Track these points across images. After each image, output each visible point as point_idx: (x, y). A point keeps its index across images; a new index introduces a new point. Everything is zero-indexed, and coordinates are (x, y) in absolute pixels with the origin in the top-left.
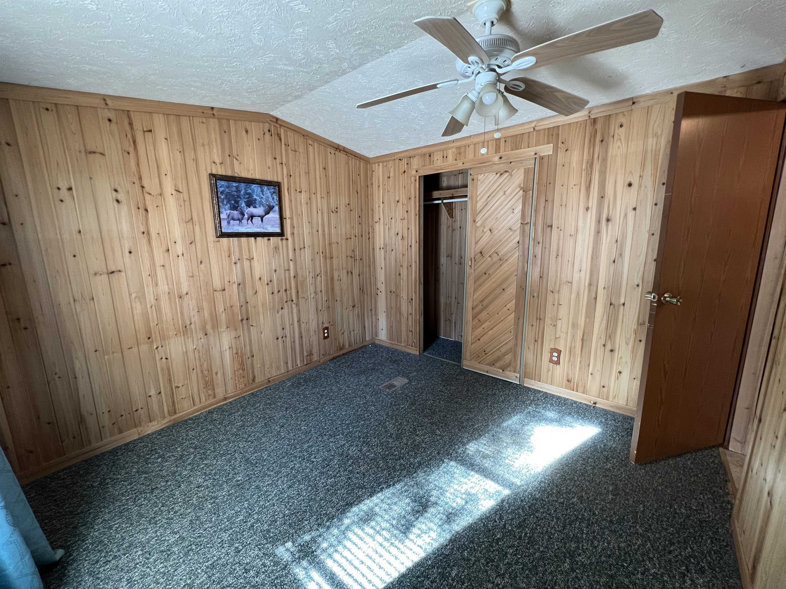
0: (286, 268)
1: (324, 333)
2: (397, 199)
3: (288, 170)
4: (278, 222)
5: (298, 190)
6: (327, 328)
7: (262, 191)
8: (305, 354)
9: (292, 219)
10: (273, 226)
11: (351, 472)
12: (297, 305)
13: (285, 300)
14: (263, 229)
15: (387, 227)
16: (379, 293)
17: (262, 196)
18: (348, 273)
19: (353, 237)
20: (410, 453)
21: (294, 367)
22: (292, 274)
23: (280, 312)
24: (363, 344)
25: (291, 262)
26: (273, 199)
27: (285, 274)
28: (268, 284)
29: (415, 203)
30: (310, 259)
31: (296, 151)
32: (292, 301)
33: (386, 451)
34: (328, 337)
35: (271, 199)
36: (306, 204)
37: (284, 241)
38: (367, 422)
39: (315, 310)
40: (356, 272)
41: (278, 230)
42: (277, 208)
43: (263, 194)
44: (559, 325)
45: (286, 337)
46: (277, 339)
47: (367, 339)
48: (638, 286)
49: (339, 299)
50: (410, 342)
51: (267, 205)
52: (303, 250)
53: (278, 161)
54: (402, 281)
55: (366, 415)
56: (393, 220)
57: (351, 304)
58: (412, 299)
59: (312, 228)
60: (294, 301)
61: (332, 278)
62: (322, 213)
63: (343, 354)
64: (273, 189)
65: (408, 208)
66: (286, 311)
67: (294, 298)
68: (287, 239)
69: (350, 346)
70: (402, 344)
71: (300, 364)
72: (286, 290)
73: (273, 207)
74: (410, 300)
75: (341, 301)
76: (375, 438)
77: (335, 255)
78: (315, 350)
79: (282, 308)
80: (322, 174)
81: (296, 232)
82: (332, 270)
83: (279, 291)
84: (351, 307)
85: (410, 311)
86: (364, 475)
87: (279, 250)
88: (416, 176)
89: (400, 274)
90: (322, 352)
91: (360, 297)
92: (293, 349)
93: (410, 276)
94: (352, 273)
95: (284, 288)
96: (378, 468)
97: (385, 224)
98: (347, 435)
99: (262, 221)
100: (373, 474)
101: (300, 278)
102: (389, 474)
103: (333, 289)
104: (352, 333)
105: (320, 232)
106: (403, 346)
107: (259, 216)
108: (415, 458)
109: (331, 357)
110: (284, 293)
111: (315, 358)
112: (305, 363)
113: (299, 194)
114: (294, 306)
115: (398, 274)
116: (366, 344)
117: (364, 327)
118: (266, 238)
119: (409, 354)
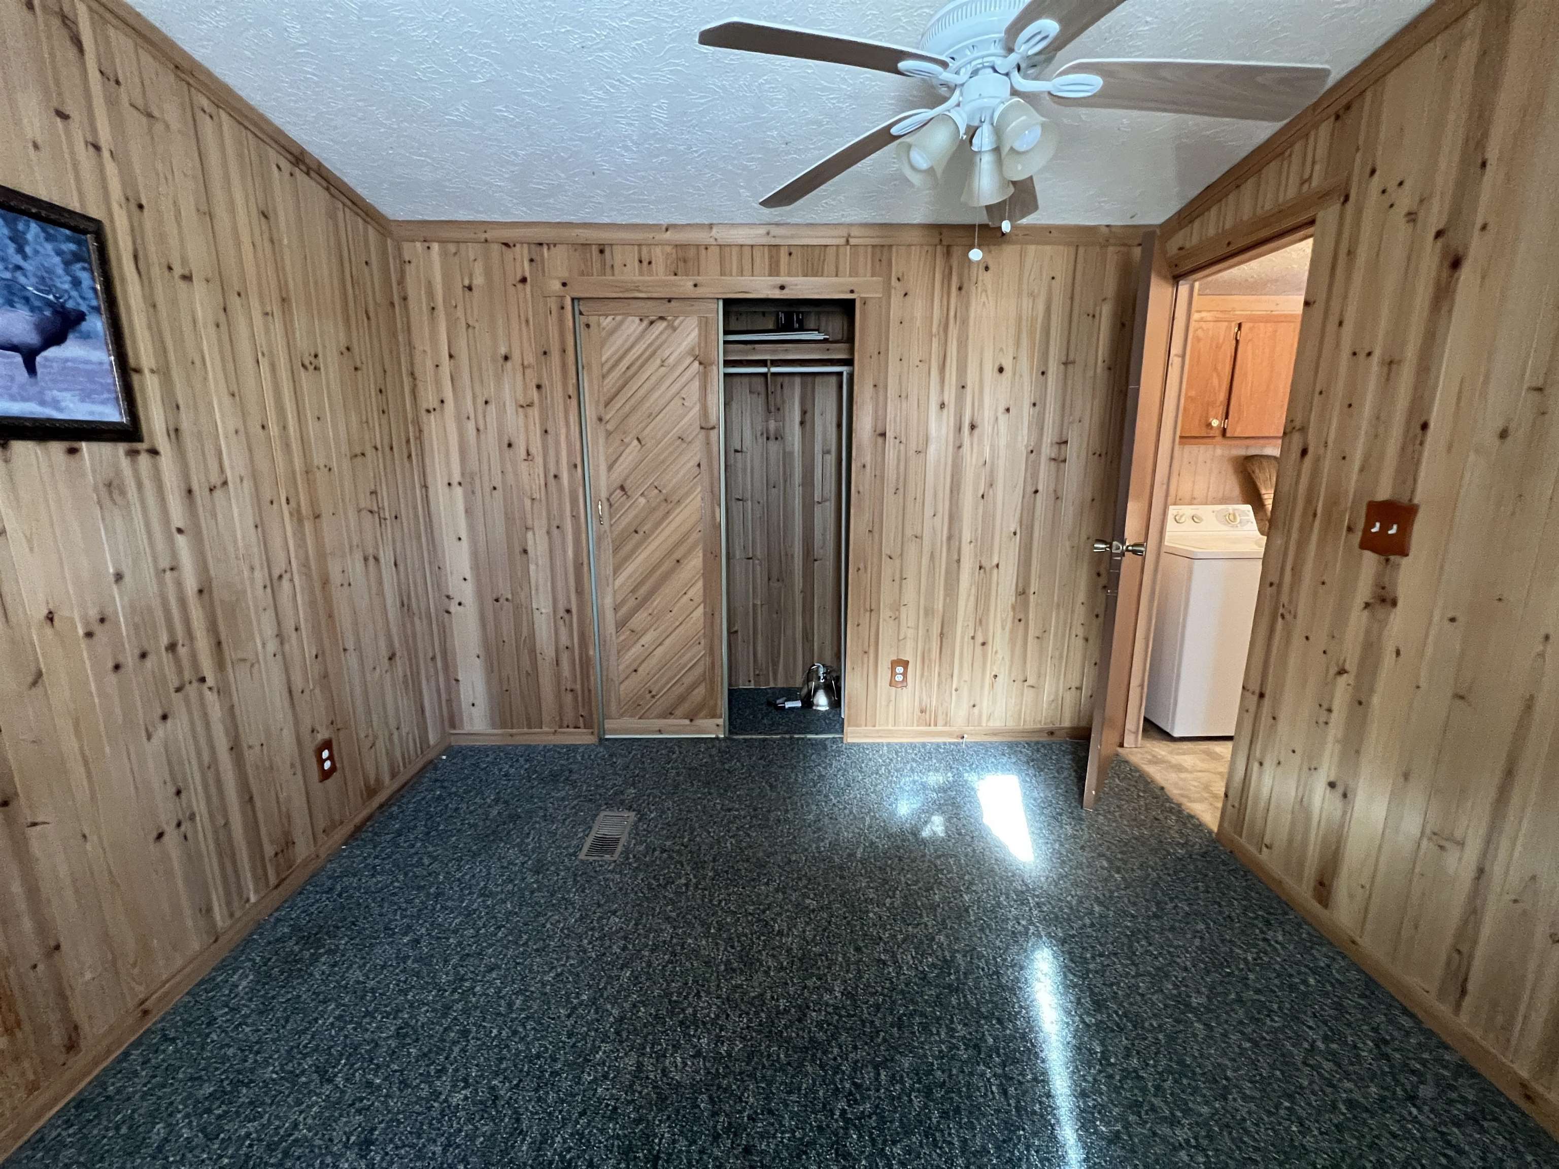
0: (165, 563)
1: (321, 762)
2: (503, 350)
3: (128, 181)
4: (114, 379)
5: (178, 270)
6: (327, 745)
7: (19, 241)
8: (269, 850)
9: (163, 372)
10: (86, 396)
11: (734, 1130)
12: (222, 691)
13: (174, 682)
14: (43, 403)
15: (471, 426)
16: (454, 608)
17: (18, 259)
18: (366, 559)
19: (370, 452)
20: (809, 983)
21: (238, 914)
22: (191, 585)
23: (160, 732)
24: (425, 760)
25: (180, 540)
26: (76, 283)
27: (161, 583)
28: (89, 635)
29: (564, 365)
30: (251, 524)
31: (150, 115)
32: (203, 680)
33: (757, 1013)
34: (333, 769)
35: (65, 284)
36: (212, 330)
37: (144, 460)
38: (639, 966)
39: (285, 694)
40: (386, 557)
41: (113, 414)
42: (97, 324)
43: (20, 250)
44: (903, 616)
45: (192, 817)
46: (160, 836)
47: (432, 742)
48: (1015, 534)
49: (350, 646)
50: (569, 719)
51: (49, 303)
52: (218, 493)
53: (78, 129)
54: (532, 567)
55: (615, 949)
56: (492, 407)
57: (384, 653)
58: (568, 611)
59: (244, 415)
60: (210, 681)
61: (325, 582)
62: (273, 367)
63: (381, 806)
64: (69, 239)
65: (540, 377)
66: (179, 726)
67: (207, 668)
68: (154, 452)
69: (393, 775)
70: (545, 729)
71: (256, 891)
72: (172, 647)
73: (81, 316)
74: (562, 613)
75: (358, 648)
76: (698, 995)
77: (326, 509)
78: (299, 825)
79: (164, 717)
80: (257, 232)
81: (186, 426)
82: (322, 556)
83: (143, 655)
84: (386, 660)
85: (564, 640)
86: (771, 1112)
87: (123, 493)
88: (562, 297)
89: (525, 551)
90: (321, 824)
91: (404, 625)
92: (227, 852)
93: (558, 552)
94: (376, 559)
95: (164, 640)
96: (782, 1069)
97: (461, 419)
98: (618, 1033)
99: (31, 368)
100: (789, 1093)
101: (219, 594)
102: (822, 1067)
103: (330, 616)
104: (396, 737)
105: (274, 429)
106: (547, 733)
107: (14, 348)
108: (831, 991)
109: (348, 828)
110: (166, 657)
111: (302, 850)
112: (273, 881)
113: (183, 285)
114: (211, 698)
115: (518, 549)
116: (431, 755)
117: (423, 711)
118: (57, 448)
119: (572, 749)
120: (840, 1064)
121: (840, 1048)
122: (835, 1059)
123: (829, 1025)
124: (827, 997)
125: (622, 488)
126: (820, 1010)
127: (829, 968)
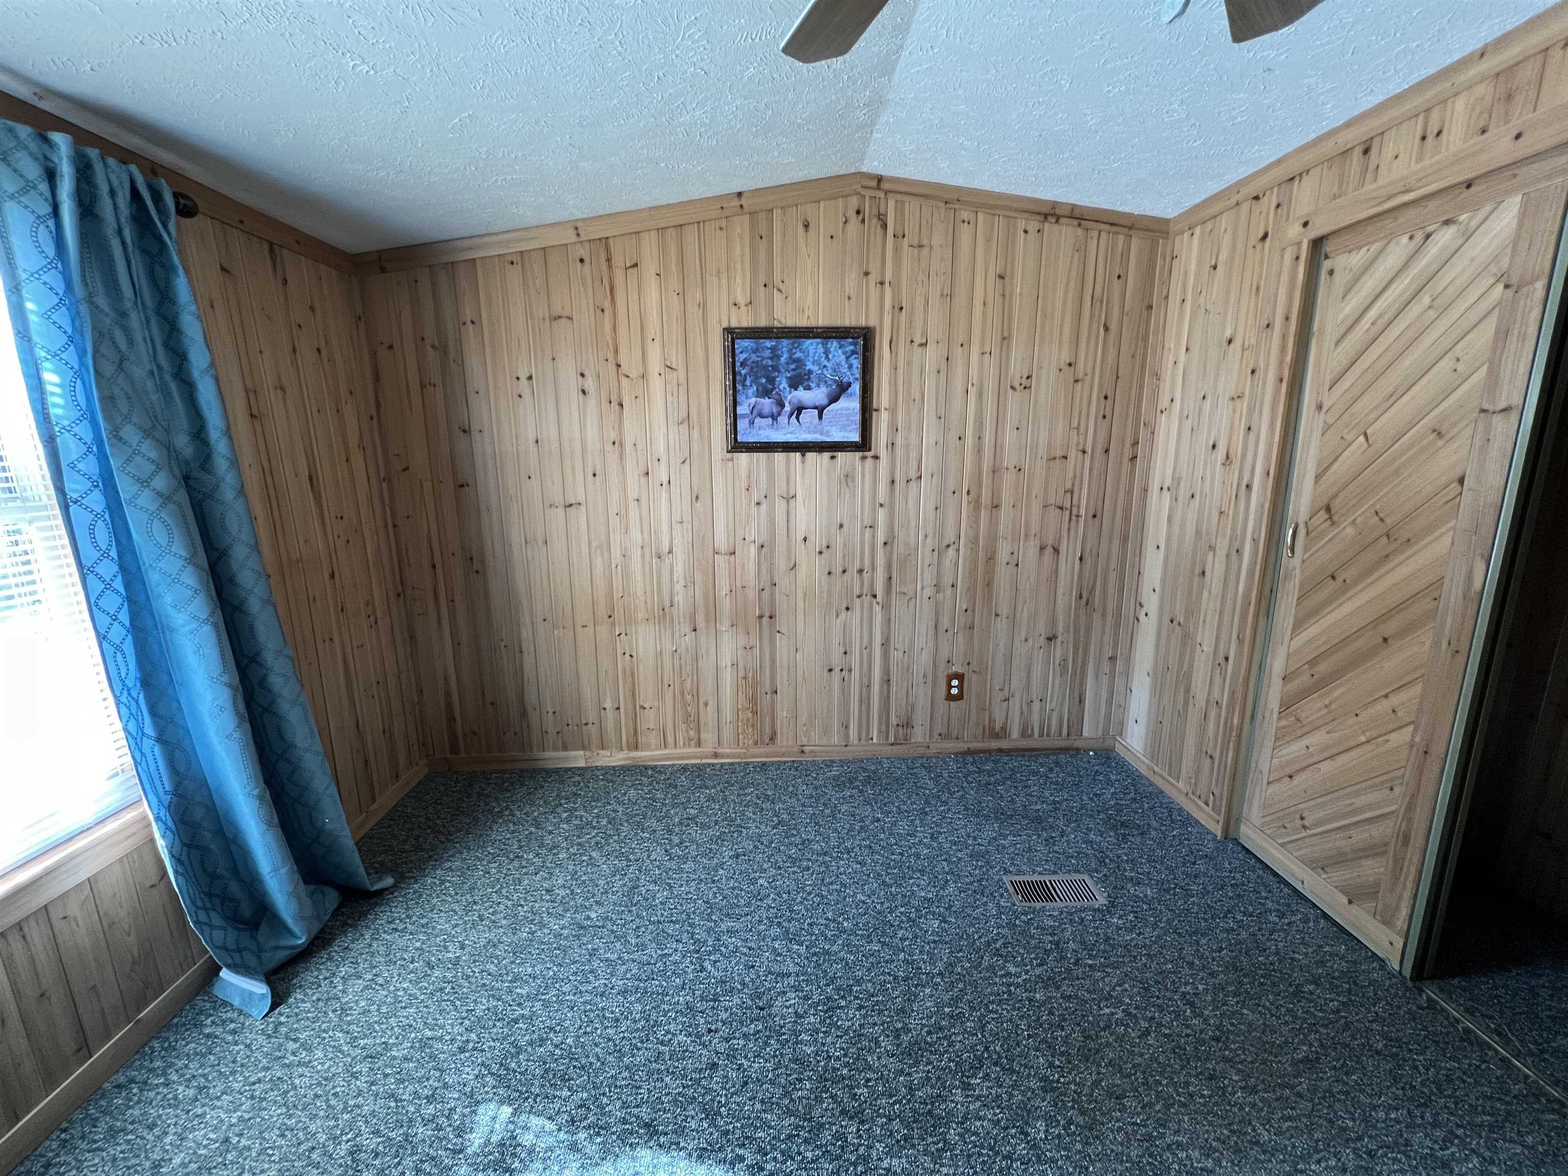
0: (867, 522)
1: (950, 687)
2: (1228, 334)
3: (896, 294)
4: (858, 418)
5: (918, 340)
6: (960, 677)
7: (827, 353)
8: (894, 720)
9: (893, 410)
10: (844, 428)
11: (731, 1056)
12: (886, 607)
13: (857, 591)
14: (822, 434)
15: (1188, 424)
16: (1142, 617)
17: (826, 363)
18: (1042, 548)
19: (1073, 455)
20: (896, 1125)
21: (863, 742)
22: (881, 537)
23: (843, 615)
24: (1068, 743)
25: (881, 511)
26: (850, 367)
27: (863, 534)
28: (820, 553)
29: (1284, 337)
30: (933, 508)
31: (921, 246)
32: (875, 596)
33: (847, 1064)
34: (960, 697)
35: (844, 370)
36: (934, 375)
37: (869, 462)
38: (886, 954)
39: (932, 625)
40: (1070, 551)
41: (855, 437)
42: (856, 388)
43: (827, 358)
45: (850, 670)
46: (830, 670)
47: (1086, 733)
49: (1004, 610)
50: (1202, 789)
51: (835, 381)
52: (913, 484)
53: (873, 278)
54: (1205, 594)
55: (900, 934)
56: (1208, 403)
57: (1042, 628)
58: (1227, 659)
59: (946, 429)
60: (879, 598)
61: (991, 558)
62: (980, 395)
63: (1000, 750)
64: (851, 344)
65: (1257, 360)
66: (855, 617)
67: (880, 591)
68: (876, 457)
69: (1025, 733)
70: (1181, 785)
71: (878, 737)
72: (861, 571)
73: (849, 384)
74: (1221, 660)
75: (1013, 619)
76: (860, 1007)
77: (1006, 498)
78: (921, 718)
79: (847, 609)
80: (990, 291)
81: (899, 442)
82: (993, 538)
83: (844, 572)
84: (1042, 638)
85: (1216, 695)
86: (746, 1083)
87: (854, 481)
88: (1299, 244)
89: (1204, 573)
90: (939, 729)
91: (1077, 616)
92: (865, 701)
93: (1231, 585)
94: (1056, 550)
95: (857, 566)
96: (786, 1094)
97: (1185, 417)
99: (820, 416)
100: (762, 1102)
101: (899, 549)
103: (989, 584)
104: (1036, 706)
105: (969, 439)
106: (1179, 790)
107: (816, 408)
108: (890, 1153)
109: (961, 746)
110: (856, 576)
111: (919, 735)
112: (892, 739)
113: (920, 349)
114: (878, 609)
115: (1198, 570)
116: (1078, 744)
117: (1081, 701)
118: (826, 455)
119: (1188, 821)
120: (793, 1159)
121: (813, 1161)
122: (799, 1153)
123: (842, 1148)
124: (880, 1147)
125: (1328, 509)
126: (860, 1137)
127: (926, 1153)
